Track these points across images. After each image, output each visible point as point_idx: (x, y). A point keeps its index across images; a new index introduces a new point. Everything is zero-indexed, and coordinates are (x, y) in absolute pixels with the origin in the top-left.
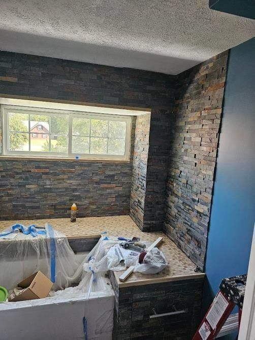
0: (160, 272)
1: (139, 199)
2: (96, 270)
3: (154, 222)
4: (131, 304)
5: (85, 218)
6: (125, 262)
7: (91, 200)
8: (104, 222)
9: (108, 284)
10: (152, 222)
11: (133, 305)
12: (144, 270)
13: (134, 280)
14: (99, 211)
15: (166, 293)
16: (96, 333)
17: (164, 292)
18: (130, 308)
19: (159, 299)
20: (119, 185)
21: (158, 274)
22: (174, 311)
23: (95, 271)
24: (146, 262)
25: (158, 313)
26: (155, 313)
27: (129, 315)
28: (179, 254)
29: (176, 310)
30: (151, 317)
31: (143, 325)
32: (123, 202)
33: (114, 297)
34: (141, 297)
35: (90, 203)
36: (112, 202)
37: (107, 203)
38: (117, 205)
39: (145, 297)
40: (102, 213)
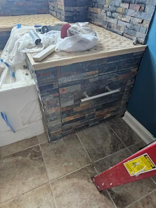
0: (92, 48)
2: (11, 63)
3: (77, 9)
4: (57, 90)
6: (42, 42)
9: (27, 74)
11: (60, 91)
12: (70, 46)
13: (55, 58)
15: (99, 73)
16: (24, 125)
17: (97, 72)
18: (57, 94)
19: (91, 80)
21: (88, 50)
22: (108, 91)
23: (9, 64)
24: (71, 34)
25: (90, 96)
26: (87, 96)
27: (57, 102)
28: (110, 34)
29: (109, 90)
30: (82, 100)
31: (74, 109)
33: (34, 86)
34: (69, 81)
39: (74, 80)
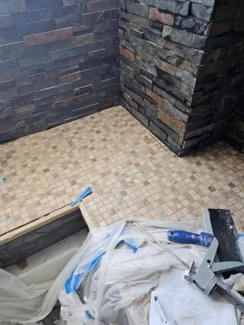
1: (164, 66)
3: (210, 127)
5: (16, 143)
7: (13, 93)
8: (71, 144)
10: (205, 128)
14: (48, 116)
20: (84, 27)
32: (103, 77)
35: (16, 102)
36: (74, 85)
37: (62, 91)
38: (88, 89)
40: (57, 118)
